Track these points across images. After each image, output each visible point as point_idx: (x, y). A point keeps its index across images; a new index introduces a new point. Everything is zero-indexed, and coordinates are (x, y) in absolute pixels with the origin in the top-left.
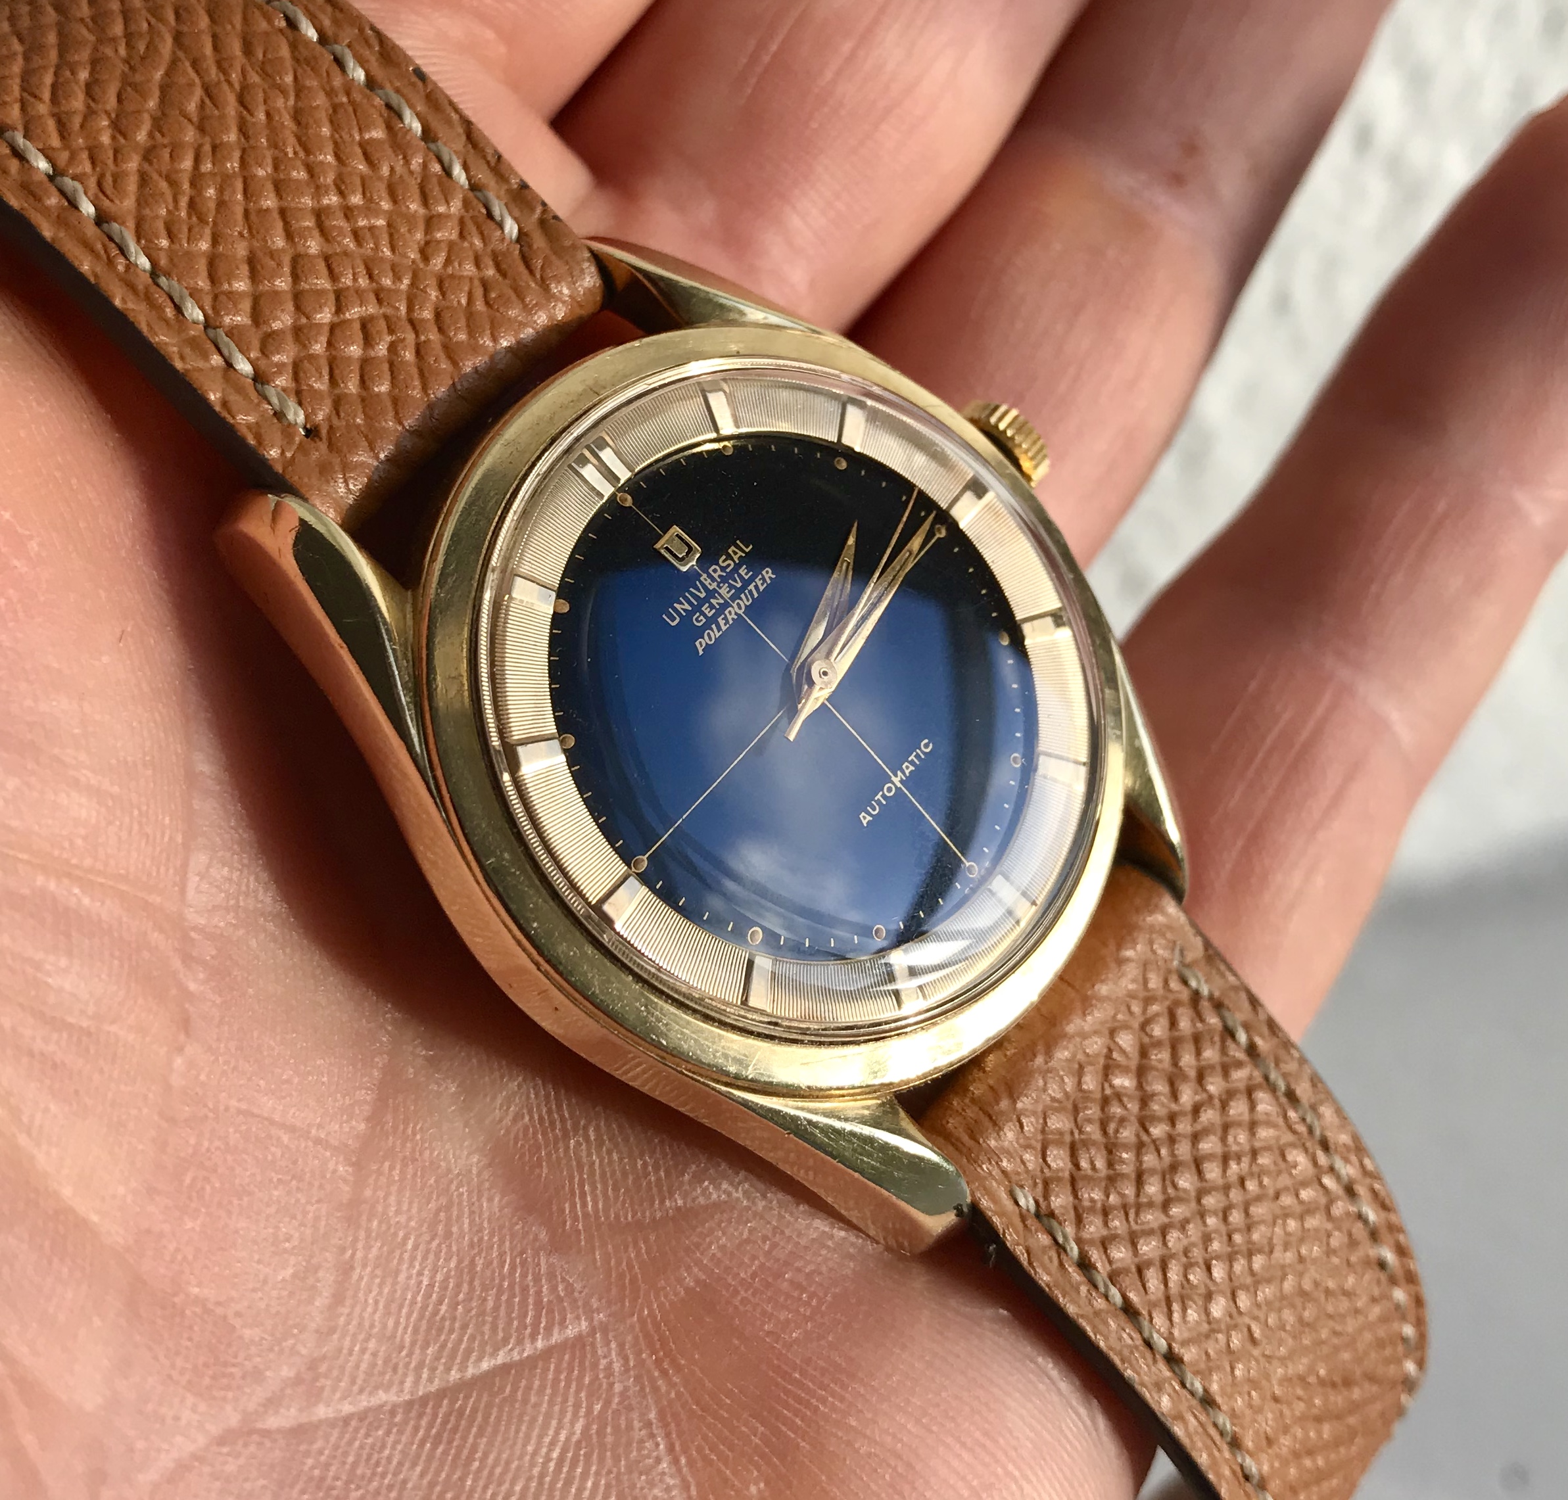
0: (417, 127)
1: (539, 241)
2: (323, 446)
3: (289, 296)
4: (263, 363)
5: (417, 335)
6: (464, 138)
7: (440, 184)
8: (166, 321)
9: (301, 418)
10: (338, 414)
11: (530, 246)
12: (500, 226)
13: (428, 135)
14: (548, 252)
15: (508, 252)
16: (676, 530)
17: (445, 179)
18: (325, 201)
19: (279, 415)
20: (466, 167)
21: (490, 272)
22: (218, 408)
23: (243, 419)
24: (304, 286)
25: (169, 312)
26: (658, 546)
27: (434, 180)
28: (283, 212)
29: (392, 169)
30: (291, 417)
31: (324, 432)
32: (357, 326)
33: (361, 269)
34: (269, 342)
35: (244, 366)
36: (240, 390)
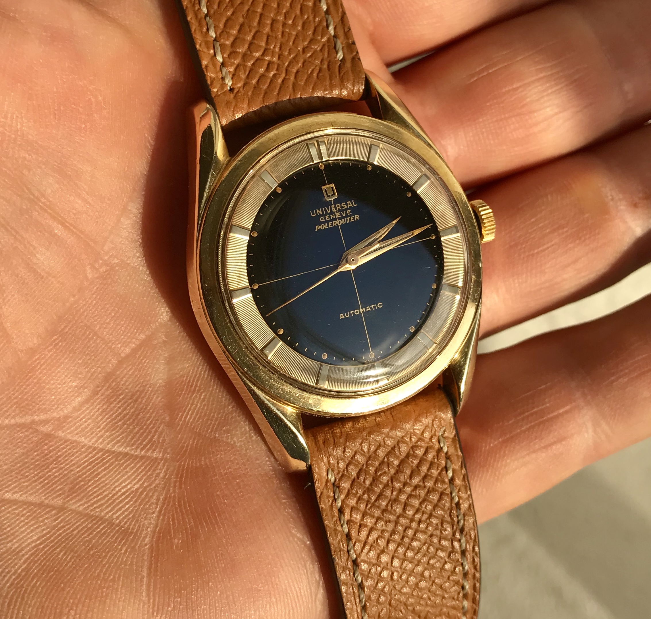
0: (325, 7)
1: (348, 64)
2: (232, 96)
3: (248, 43)
4: (227, 60)
5: (286, 75)
6: (340, 18)
7: (323, 29)
8: (202, 32)
9: (230, 84)
10: (243, 88)
11: (344, 64)
12: (337, 52)
13: (327, 12)
14: (350, 69)
15: (335, 63)
16: (333, 185)
17: (326, 28)
18: (279, 18)
19: (223, 79)
20: (335, 29)
21: (325, 66)
22: (203, 67)
23: (210, 75)
24: (255, 42)
25: (205, 30)
26: (323, 187)
27: (321, 28)
28: (261, 15)
29: (308, 18)
30: (227, 81)
31: (235, 91)
32: (267, 63)
33: (278, 46)
34: (233, 54)
35: (220, 59)
36: (214, 65)
